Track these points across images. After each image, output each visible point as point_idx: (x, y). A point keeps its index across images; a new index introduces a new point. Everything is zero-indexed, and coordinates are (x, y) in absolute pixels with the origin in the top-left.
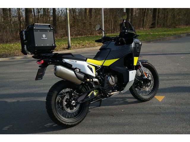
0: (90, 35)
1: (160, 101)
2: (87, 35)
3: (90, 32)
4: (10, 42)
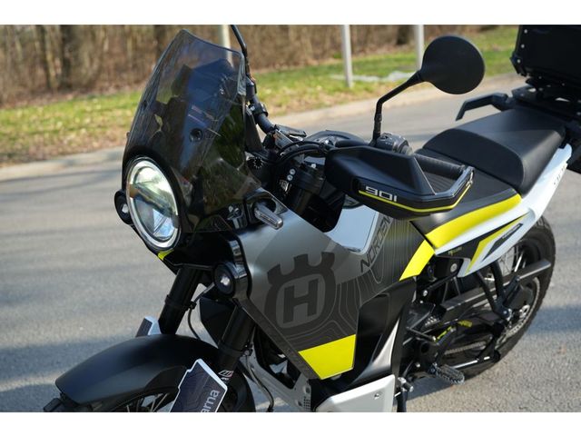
4: (10, 104)
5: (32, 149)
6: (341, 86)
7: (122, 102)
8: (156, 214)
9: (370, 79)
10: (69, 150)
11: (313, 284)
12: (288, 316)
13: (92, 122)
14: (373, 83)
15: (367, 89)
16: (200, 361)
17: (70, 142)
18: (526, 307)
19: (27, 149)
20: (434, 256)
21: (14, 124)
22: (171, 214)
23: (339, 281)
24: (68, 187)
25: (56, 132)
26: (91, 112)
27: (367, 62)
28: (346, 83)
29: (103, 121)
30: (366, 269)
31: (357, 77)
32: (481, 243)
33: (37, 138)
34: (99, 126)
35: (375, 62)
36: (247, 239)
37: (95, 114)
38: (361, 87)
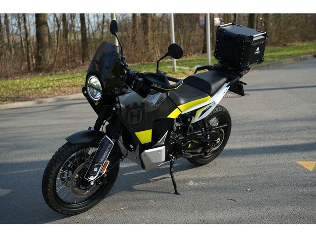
0: (147, 61)
1: (311, 170)
2: (141, 61)
3: (147, 57)
4: (12, 77)
5: (27, 95)
6: (171, 71)
7: (67, 77)
8: (95, 90)
9: (185, 68)
10: (44, 96)
11: (139, 111)
12: (132, 121)
13: (54, 84)
14: (187, 69)
15: (183, 73)
16: (106, 136)
17: (44, 93)
18: (219, 139)
19: (25, 95)
20: (181, 114)
21: (17, 85)
22: (99, 91)
23: (146, 111)
24: (45, 111)
25: (37, 88)
26: (53, 80)
27: (186, 61)
28: (173, 69)
29: (59, 84)
30: (154, 109)
31: (179, 67)
32: (197, 112)
33: (28, 91)
34: (57, 86)
35: (190, 61)
36: (120, 97)
37: (54, 81)
38: (180, 71)
